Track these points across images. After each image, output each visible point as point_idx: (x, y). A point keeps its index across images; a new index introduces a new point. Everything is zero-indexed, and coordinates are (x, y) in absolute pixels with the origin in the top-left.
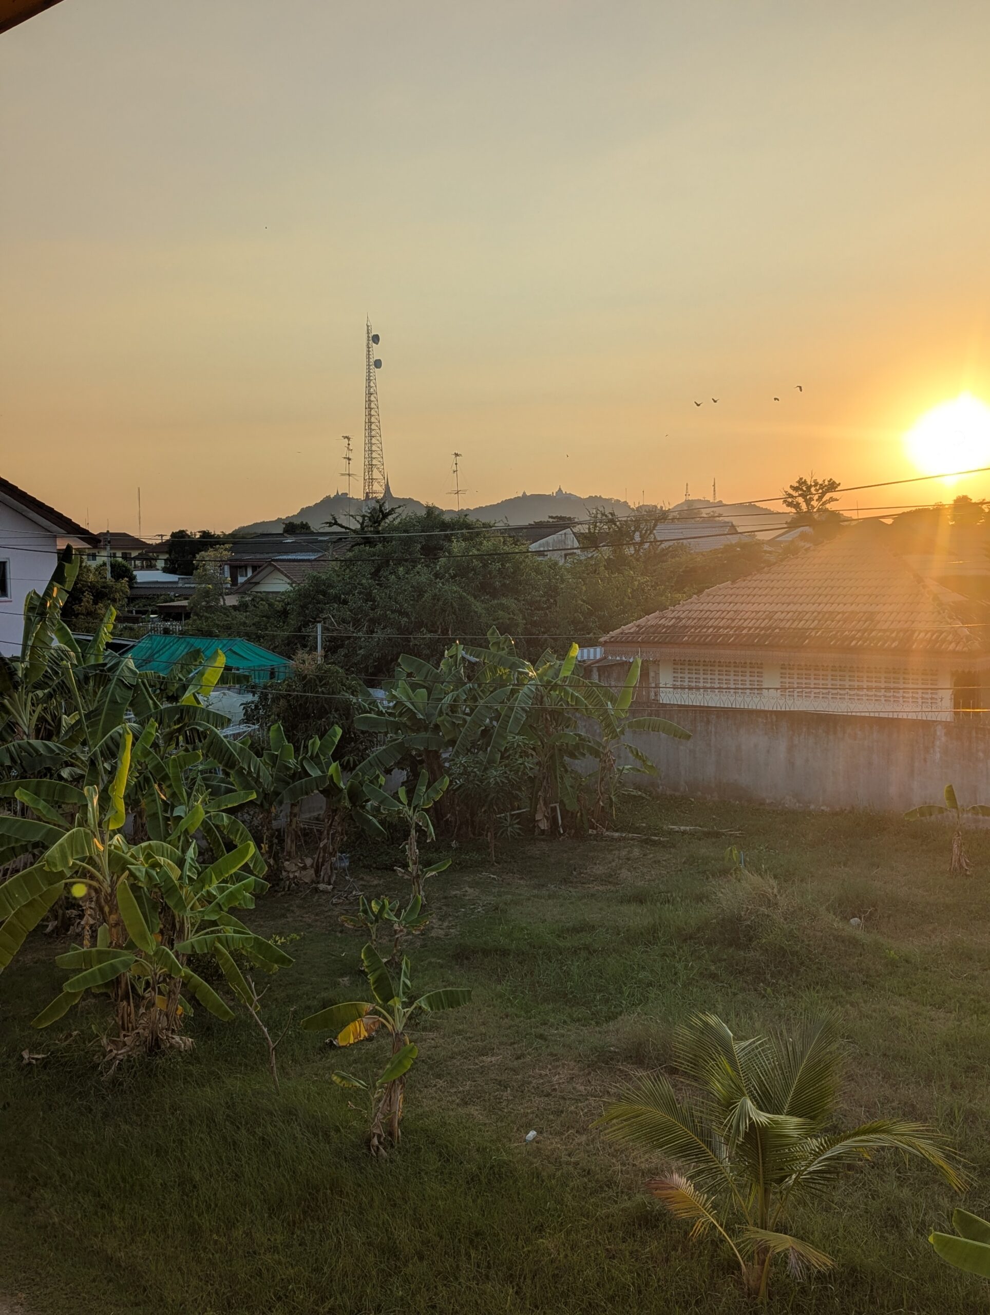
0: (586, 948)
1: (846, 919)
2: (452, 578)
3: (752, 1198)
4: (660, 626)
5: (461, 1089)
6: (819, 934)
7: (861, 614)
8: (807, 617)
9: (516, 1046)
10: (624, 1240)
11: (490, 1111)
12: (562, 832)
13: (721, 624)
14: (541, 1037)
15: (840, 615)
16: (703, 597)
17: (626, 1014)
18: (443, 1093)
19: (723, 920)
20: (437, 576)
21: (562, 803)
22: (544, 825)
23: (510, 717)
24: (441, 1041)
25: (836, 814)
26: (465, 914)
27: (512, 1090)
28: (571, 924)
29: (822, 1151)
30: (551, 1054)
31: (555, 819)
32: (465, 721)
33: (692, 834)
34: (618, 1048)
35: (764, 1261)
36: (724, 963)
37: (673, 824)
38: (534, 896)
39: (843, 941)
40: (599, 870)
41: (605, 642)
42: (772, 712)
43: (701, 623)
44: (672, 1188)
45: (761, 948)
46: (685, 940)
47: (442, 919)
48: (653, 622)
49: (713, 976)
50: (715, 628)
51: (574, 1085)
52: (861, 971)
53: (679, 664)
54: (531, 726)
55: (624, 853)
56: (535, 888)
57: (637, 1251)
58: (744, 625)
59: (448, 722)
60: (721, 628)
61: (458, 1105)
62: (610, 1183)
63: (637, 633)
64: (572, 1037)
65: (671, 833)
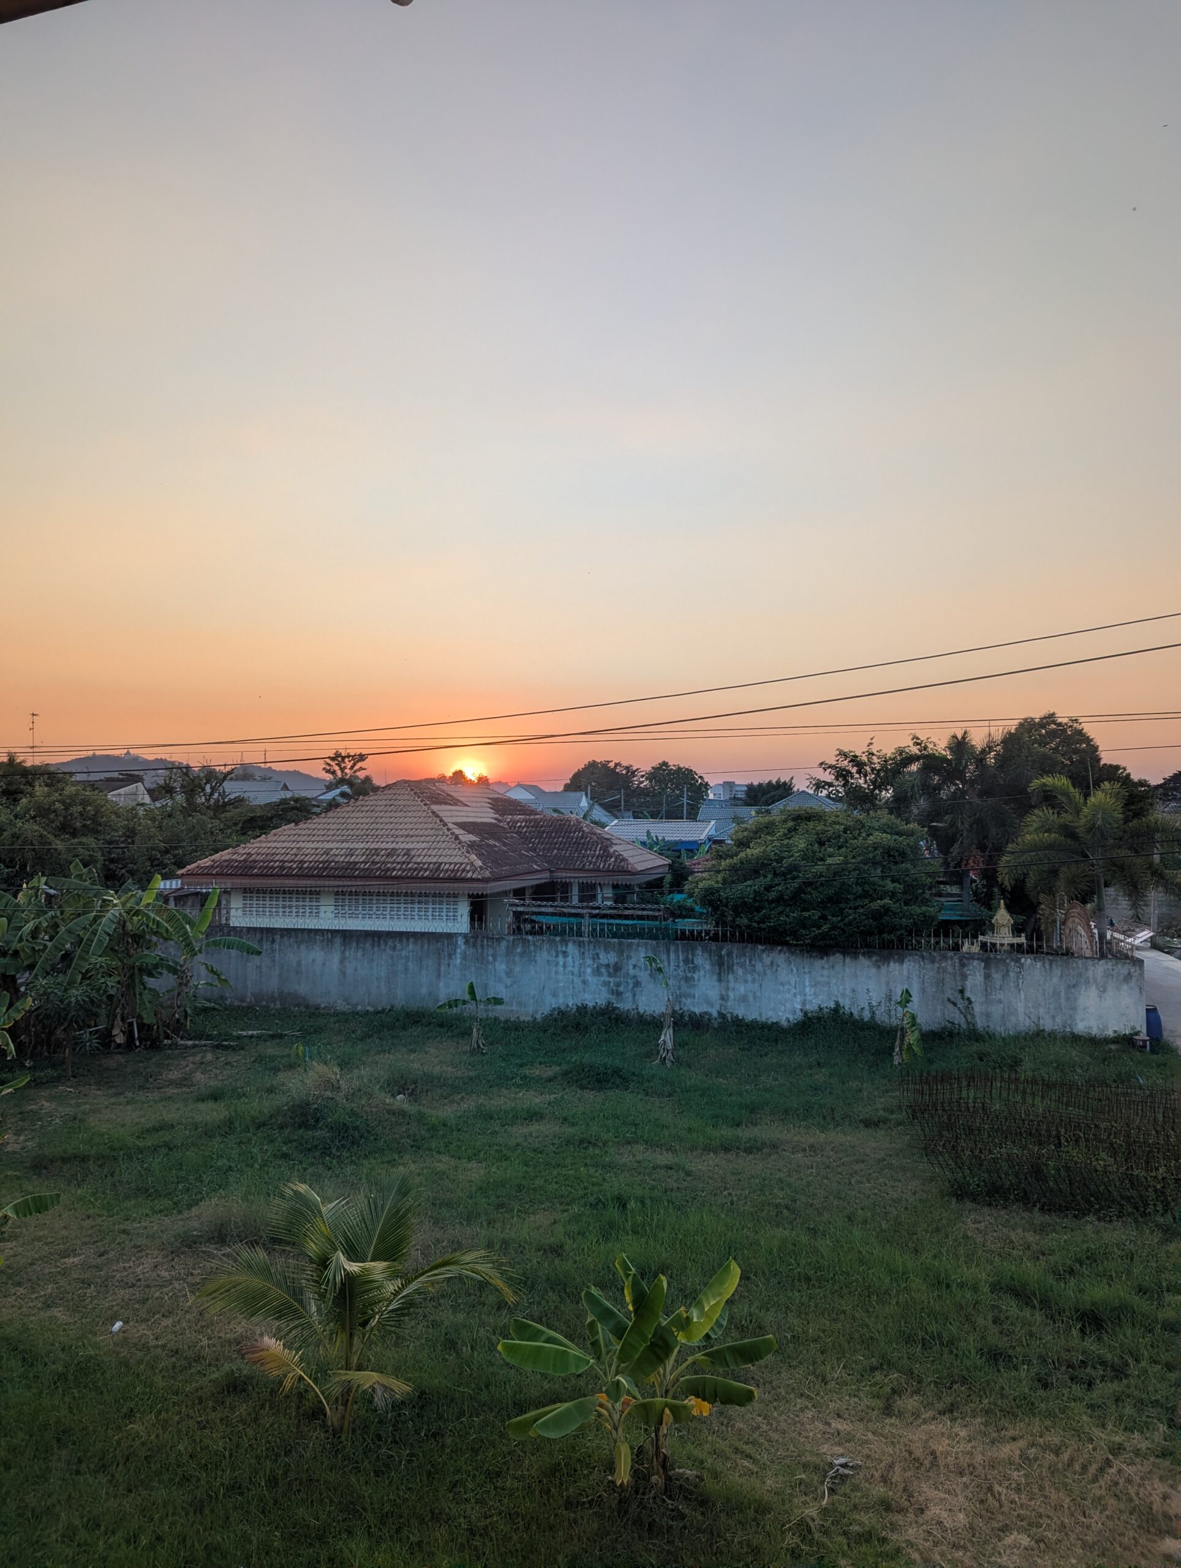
0: (166, 1145)
1: (393, 1096)
2: (32, 818)
3: (338, 1344)
4: (233, 860)
5: (42, 1293)
6: (374, 1110)
7: (400, 851)
8: (357, 853)
9: (99, 1244)
10: (214, 1409)
11: (73, 1310)
12: (138, 1044)
13: (286, 859)
14: (124, 1231)
15: (383, 852)
16: (270, 837)
17: (207, 1199)
18: (23, 1300)
19: (293, 1106)
20: (16, 817)
21: (139, 1017)
22: (120, 1039)
23: (92, 941)
24: (20, 1249)
25: (379, 1012)
26: (42, 1127)
27: (95, 1287)
28: (150, 1125)
29: (401, 1290)
30: (135, 1246)
31: (131, 1032)
32: (45, 946)
33: (259, 1037)
34: (200, 1231)
35: (348, 1400)
36: (294, 1144)
37: (242, 1030)
38: (113, 1104)
39: (394, 1114)
40: (174, 1075)
41: (183, 875)
42: (328, 930)
43: (268, 857)
44: (262, 1350)
45: (327, 1126)
46: (259, 1128)
47: (17, 1133)
48: (227, 858)
49: (285, 1156)
50: (281, 861)
51: (159, 1272)
52: (409, 1137)
53: (247, 892)
54: (112, 949)
55: (198, 1057)
56: (112, 1097)
57: (227, 1417)
58: (306, 860)
59: (28, 947)
60: (286, 862)
61: (39, 1309)
62: (198, 1359)
63: (212, 866)
64: (155, 1228)
65: (239, 1037)
